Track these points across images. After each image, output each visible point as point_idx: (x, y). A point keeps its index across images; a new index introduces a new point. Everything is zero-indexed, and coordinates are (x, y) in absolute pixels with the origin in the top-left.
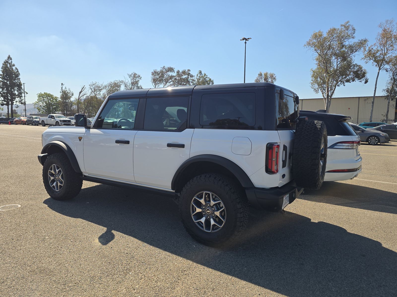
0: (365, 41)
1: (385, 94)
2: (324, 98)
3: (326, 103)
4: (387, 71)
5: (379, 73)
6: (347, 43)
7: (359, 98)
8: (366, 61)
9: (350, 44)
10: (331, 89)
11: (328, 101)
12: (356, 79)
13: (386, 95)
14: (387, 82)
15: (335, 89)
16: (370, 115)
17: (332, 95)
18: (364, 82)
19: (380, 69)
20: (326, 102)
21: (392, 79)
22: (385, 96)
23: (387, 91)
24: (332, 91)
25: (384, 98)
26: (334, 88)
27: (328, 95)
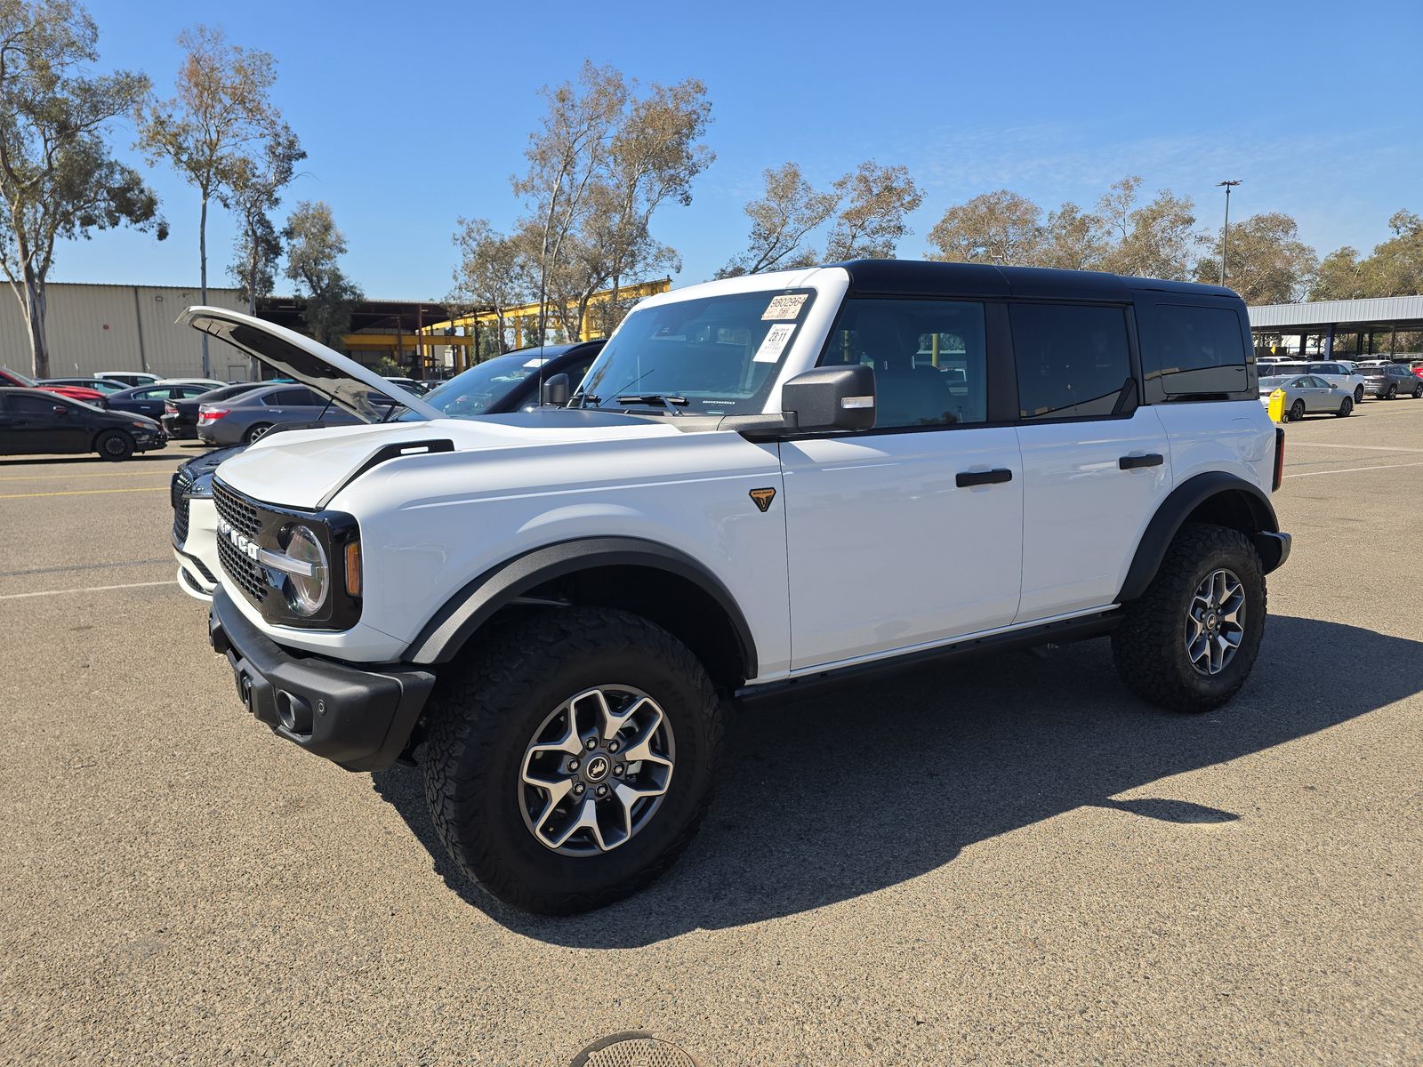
0: (143, 82)
1: (233, 282)
2: (12, 278)
3: (25, 303)
4: (226, 205)
5: (204, 207)
6: (73, 71)
7: (136, 288)
8: (151, 157)
9: (86, 79)
10: (38, 248)
11: (35, 293)
12: (124, 220)
13: (239, 287)
14: (236, 242)
15: (50, 247)
16: (200, 355)
17: (43, 271)
18: (154, 232)
19: (206, 195)
20: (28, 299)
21: (246, 233)
22: (235, 290)
23: (240, 273)
24: (43, 255)
25: (234, 295)
26: (47, 243)
27: (28, 269)
